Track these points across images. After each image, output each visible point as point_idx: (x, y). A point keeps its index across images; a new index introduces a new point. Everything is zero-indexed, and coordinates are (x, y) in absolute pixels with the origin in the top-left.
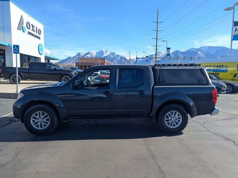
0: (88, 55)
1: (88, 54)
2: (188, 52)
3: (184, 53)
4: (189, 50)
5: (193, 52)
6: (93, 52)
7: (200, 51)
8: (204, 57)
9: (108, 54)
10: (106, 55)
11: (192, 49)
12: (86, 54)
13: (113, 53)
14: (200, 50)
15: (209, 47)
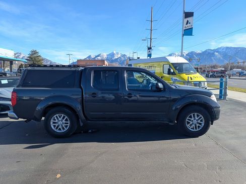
0: (99, 58)
1: (99, 56)
2: (204, 53)
3: (199, 54)
4: (206, 51)
5: (209, 53)
6: (104, 54)
7: (217, 52)
8: (222, 59)
9: (119, 56)
10: (117, 57)
11: (209, 50)
12: (97, 57)
13: (124, 55)
14: (217, 50)
15: (227, 48)
